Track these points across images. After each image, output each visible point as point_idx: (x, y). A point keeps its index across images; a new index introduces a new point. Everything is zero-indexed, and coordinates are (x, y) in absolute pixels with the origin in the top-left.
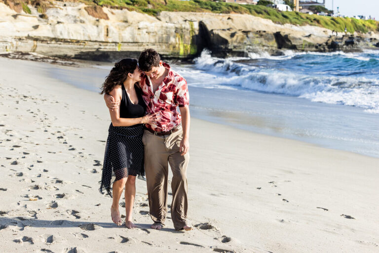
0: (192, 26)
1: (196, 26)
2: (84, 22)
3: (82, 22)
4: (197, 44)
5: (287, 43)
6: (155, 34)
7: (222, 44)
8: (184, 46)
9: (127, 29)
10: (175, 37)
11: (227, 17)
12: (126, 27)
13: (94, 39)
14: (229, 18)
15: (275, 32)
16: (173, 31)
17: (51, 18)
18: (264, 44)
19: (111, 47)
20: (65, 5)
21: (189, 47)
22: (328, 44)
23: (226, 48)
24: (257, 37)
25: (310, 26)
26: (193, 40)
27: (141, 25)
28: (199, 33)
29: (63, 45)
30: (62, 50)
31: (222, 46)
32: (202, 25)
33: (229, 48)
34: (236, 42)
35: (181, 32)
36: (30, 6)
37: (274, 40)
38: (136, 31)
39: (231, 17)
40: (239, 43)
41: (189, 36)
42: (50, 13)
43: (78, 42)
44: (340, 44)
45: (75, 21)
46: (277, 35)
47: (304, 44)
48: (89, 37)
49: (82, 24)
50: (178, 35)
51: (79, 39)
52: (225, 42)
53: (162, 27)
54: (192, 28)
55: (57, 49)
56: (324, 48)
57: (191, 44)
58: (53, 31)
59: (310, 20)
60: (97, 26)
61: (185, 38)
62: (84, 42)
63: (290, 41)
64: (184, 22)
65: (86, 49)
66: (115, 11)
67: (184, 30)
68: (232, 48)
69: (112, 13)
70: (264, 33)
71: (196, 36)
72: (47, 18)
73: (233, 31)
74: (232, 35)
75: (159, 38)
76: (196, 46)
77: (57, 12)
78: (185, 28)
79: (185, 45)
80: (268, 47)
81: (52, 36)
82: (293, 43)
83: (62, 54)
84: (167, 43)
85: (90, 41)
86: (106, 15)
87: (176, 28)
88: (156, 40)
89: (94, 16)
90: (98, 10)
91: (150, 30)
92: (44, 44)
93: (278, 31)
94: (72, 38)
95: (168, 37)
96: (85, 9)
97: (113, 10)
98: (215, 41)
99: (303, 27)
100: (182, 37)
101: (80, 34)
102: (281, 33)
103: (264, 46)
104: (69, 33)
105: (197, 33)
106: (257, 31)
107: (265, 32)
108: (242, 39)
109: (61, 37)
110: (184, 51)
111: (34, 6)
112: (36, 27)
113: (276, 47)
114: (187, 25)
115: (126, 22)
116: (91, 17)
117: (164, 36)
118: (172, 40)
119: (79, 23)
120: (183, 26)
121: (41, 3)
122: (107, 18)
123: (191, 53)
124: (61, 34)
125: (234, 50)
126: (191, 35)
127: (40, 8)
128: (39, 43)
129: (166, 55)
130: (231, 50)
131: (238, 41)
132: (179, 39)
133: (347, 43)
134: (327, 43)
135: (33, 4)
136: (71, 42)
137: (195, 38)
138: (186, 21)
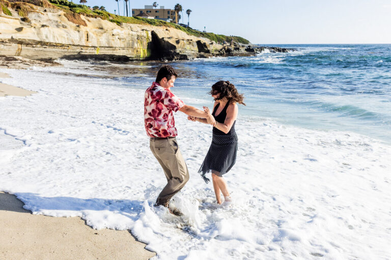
0: (147, 34)
1: (150, 35)
2: (66, 27)
3: (64, 27)
5: (206, 49)
6: (124, 40)
7: (171, 49)
8: (143, 51)
9: (104, 35)
10: (137, 43)
11: (165, 29)
12: (102, 34)
13: (77, 44)
14: (167, 30)
15: (197, 41)
16: (136, 37)
17: (33, 22)
18: (192, 49)
19: (91, 51)
20: (45, 11)
21: (146, 51)
23: (175, 52)
24: (188, 44)
26: (148, 46)
27: (115, 32)
29: (48, 49)
30: (47, 53)
31: (172, 51)
32: (154, 35)
33: (177, 52)
34: (180, 47)
36: (10, 9)
37: (197, 46)
38: (111, 37)
42: (31, 16)
43: (62, 45)
45: (58, 26)
46: (199, 43)
48: (72, 41)
49: (65, 29)
50: (139, 41)
51: (64, 43)
52: (174, 47)
53: (129, 34)
54: (148, 36)
55: (42, 52)
56: (223, 52)
57: (147, 49)
58: (38, 34)
60: (79, 32)
61: (143, 44)
62: (68, 46)
63: (207, 47)
65: (69, 52)
66: (91, 19)
67: (142, 38)
69: (88, 20)
70: (191, 42)
71: (150, 42)
72: (30, 22)
74: (178, 42)
75: (127, 44)
76: (150, 50)
77: (39, 16)
78: (143, 36)
79: (144, 49)
80: (194, 51)
81: (38, 39)
82: (209, 49)
83: (47, 57)
84: (132, 48)
85: (74, 45)
86: (84, 21)
87: (138, 35)
88: (125, 45)
89: (74, 22)
90: (77, 17)
91: (121, 37)
92: (29, 48)
93: (199, 40)
94: (57, 42)
95: (133, 44)
96: (65, 15)
97: (88, 18)
98: (166, 47)
101: (64, 38)
102: (201, 42)
104: (54, 37)
105: (151, 40)
106: (187, 40)
107: (191, 40)
109: (47, 41)
110: (143, 54)
111: (14, 9)
112: (20, 30)
113: (197, 51)
114: (144, 34)
115: (102, 28)
116: (71, 23)
117: (131, 42)
118: (136, 45)
119: (61, 27)
120: (142, 34)
121: (21, 7)
122: (86, 25)
123: (148, 56)
124: (47, 37)
125: (180, 54)
126: (147, 42)
127: (21, 12)
128: (24, 47)
129: (132, 58)
130: (178, 53)
131: (182, 47)
132: (140, 44)
134: (225, 49)
135: (13, 6)
136: (56, 45)
137: (150, 44)
138: (143, 30)
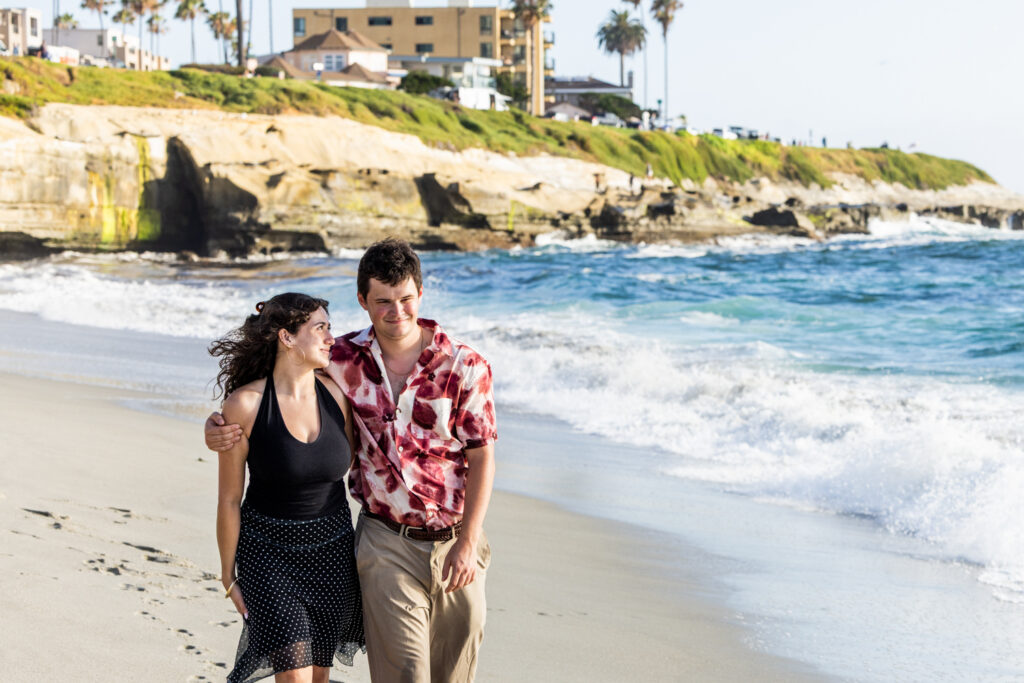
0: (144, 150)
1: (159, 154)
4: (159, 207)
5: (458, 207)
6: (16, 174)
7: (238, 209)
8: (117, 215)
10: (86, 184)
11: (267, 125)
14: (271, 129)
15: (419, 173)
16: (81, 165)
18: (382, 210)
21: (133, 216)
22: (593, 214)
23: (252, 221)
24: (360, 189)
25: (551, 159)
26: (147, 196)
28: (169, 173)
31: (239, 215)
32: (177, 152)
33: (262, 220)
34: (283, 201)
35: (107, 171)
37: (417, 197)
39: (277, 126)
40: (296, 204)
41: (135, 184)
44: (628, 214)
46: (427, 185)
47: (513, 211)
50: (96, 179)
52: (249, 202)
53: (42, 152)
54: (143, 157)
56: (579, 226)
57: (140, 208)
59: (558, 138)
61: (118, 189)
63: (465, 202)
64: (118, 138)
67: (115, 164)
68: (271, 219)
71: (158, 182)
73: (276, 170)
74: (273, 181)
75: (32, 188)
76: (157, 215)
78: (118, 158)
79: (121, 210)
80: (396, 219)
82: (477, 210)
84: (59, 203)
87: (91, 157)
88: (20, 193)
93: (430, 170)
95: (64, 184)
98: (217, 200)
99: (528, 160)
100: (108, 185)
102: (438, 178)
103: (380, 216)
105: (161, 172)
106: (360, 171)
107: (385, 172)
108: (306, 194)
110: (117, 229)
113: (421, 221)
114: (128, 149)
117: (50, 180)
118: (77, 194)
120: (114, 151)
123: (141, 237)
125: (278, 227)
126: (142, 180)
129: (56, 241)
130: (267, 226)
131: (290, 200)
132: (99, 191)
133: (653, 212)
134: (587, 211)
137: (155, 189)
138: (122, 134)
